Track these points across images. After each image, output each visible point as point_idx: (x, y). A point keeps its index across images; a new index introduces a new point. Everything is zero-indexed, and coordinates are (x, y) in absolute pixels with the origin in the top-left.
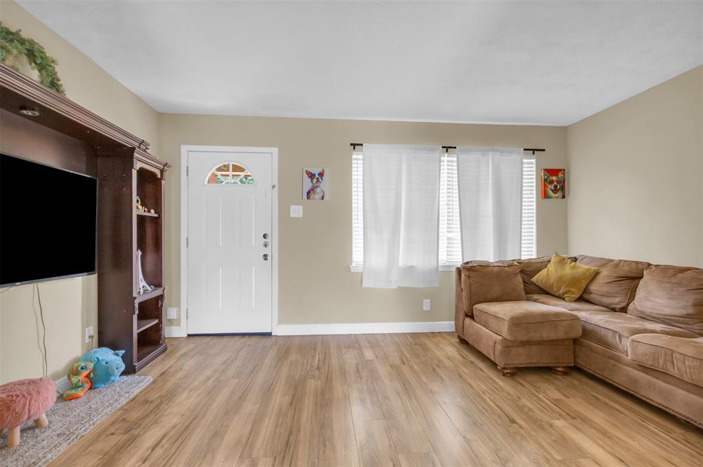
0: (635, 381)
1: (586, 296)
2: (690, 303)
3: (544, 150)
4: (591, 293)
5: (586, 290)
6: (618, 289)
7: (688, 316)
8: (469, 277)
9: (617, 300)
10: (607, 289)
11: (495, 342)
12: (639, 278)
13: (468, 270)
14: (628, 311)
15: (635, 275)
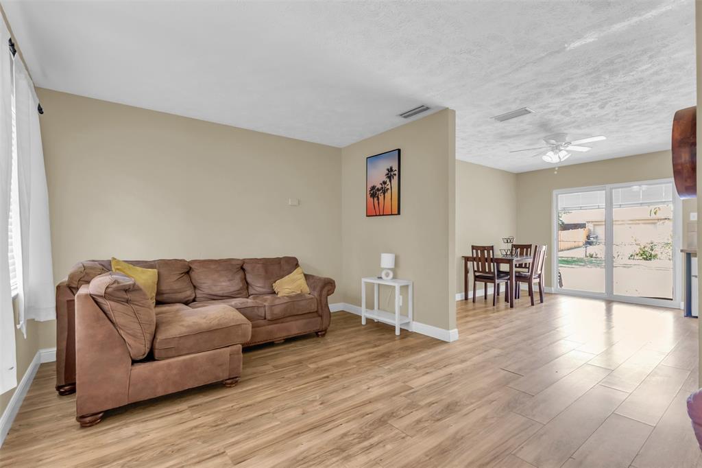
1: (160, 298)
2: (238, 281)
3: (42, 113)
4: (163, 294)
5: (159, 293)
6: (184, 284)
8: (127, 301)
9: (189, 293)
10: (176, 286)
11: (230, 355)
12: (188, 273)
13: (126, 291)
14: (197, 299)
15: (186, 270)
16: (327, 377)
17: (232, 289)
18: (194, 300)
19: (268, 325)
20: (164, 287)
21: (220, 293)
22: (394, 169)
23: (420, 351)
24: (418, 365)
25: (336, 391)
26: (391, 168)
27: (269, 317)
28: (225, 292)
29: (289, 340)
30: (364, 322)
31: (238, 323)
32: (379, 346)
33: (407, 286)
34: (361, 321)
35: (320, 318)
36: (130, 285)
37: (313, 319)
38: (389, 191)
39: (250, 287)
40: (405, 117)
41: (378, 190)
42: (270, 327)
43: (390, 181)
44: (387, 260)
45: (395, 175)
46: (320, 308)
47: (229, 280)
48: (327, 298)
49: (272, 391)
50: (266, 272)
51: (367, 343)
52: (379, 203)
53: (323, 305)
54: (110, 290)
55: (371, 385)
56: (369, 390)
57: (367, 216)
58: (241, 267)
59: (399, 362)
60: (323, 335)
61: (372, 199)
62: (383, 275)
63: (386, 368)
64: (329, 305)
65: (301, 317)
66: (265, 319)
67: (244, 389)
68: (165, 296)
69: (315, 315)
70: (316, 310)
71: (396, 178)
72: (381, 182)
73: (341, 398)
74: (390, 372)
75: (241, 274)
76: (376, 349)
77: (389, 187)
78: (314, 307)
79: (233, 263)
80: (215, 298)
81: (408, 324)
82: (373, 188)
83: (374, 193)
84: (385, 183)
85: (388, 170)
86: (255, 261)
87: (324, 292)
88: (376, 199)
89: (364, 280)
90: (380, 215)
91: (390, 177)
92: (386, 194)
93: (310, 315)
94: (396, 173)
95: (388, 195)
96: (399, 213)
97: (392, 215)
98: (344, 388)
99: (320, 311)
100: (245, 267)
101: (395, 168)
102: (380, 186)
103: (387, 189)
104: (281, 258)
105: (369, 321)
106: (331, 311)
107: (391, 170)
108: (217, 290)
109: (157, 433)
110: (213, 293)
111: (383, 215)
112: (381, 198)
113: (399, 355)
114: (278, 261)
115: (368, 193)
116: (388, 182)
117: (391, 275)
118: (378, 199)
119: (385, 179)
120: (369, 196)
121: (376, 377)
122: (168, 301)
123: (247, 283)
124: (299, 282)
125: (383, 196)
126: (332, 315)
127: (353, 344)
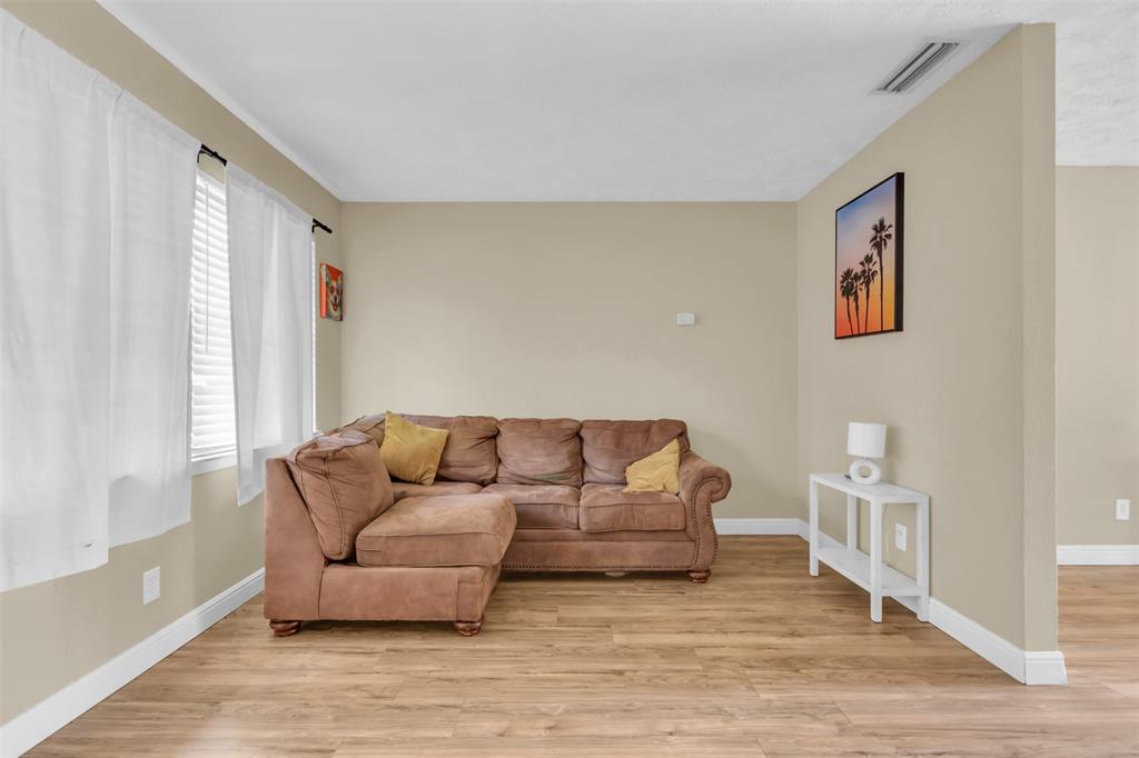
0: (588, 555)
1: (443, 473)
2: (566, 456)
3: (330, 231)
4: (449, 466)
5: (443, 464)
6: (483, 454)
7: (567, 471)
8: (326, 475)
9: (485, 470)
10: (470, 457)
11: (459, 582)
12: (494, 437)
13: (325, 459)
14: (499, 480)
15: (491, 434)
16: (621, 673)
17: (551, 469)
18: (494, 480)
19: (585, 540)
20: (452, 457)
21: (531, 474)
22: (886, 224)
23: (898, 683)
24: (856, 719)
25: (602, 711)
26: (882, 223)
27: (583, 527)
28: (538, 474)
29: (634, 575)
30: (814, 571)
31: (477, 531)
32: (800, 636)
33: (914, 506)
34: (808, 567)
35: (690, 546)
36: (327, 452)
37: (680, 545)
38: (877, 278)
39: (587, 469)
40: (898, 89)
41: (857, 277)
42: (587, 545)
43: (880, 254)
44: (863, 439)
45: (889, 236)
46: (690, 523)
47: (548, 455)
48: (709, 508)
49: (508, 666)
50: (618, 445)
51: (779, 620)
52: (857, 306)
53: (700, 521)
54: (301, 456)
55: (685, 727)
56: (670, 738)
57: (836, 338)
58: (575, 435)
59: (809, 695)
60: (704, 580)
61: (845, 298)
62: (853, 472)
63: (764, 696)
64: (716, 521)
65: (651, 536)
66: (579, 528)
67: (478, 647)
68: (453, 469)
69: (682, 536)
70: (680, 527)
71: (891, 243)
72: (862, 259)
73: (596, 731)
74: (767, 710)
75: (572, 445)
76: (787, 641)
77: (877, 268)
78: (676, 521)
79: (563, 425)
80: (523, 481)
81: (915, 599)
82: (848, 273)
83: (850, 285)
84: (869, 259)
85: (875, 228)
86: (604, 425)
87: (703, 494)
88: (852, 298)
89: (815, 479)
90: (860, 335)
91: (878, 244)
92: (871, 285)
93: (669, 536)
94: (892, 231)
95: (875, 286)
96: (899, 327)
97: (882, 332)
98: (628, 712)
99: (691, 529)
100: (583, 433)
101: (890, 220)
102: (858, 269)
103: (875, 273)
104: (654, 422)
105: (825, 570)
106: (719, 532)
107: (880, 228)
108: (528, 469)
109: (317, 676)
110: (520, 473)
111: (866, 334)
112: (862, 295)
113: (828, 676)
114: (646, 428)
115: (839, 286)
116: (876, 258)
117: (876, 474)
118: (856, 299)
119: (868, 249)
120: (839, 293)
121: (719, 711)
122: (455, 477)
123: (584, 462)
124: (664, 469)
125: (864, 291)
126: (719, 540)
127: (744, 614)
